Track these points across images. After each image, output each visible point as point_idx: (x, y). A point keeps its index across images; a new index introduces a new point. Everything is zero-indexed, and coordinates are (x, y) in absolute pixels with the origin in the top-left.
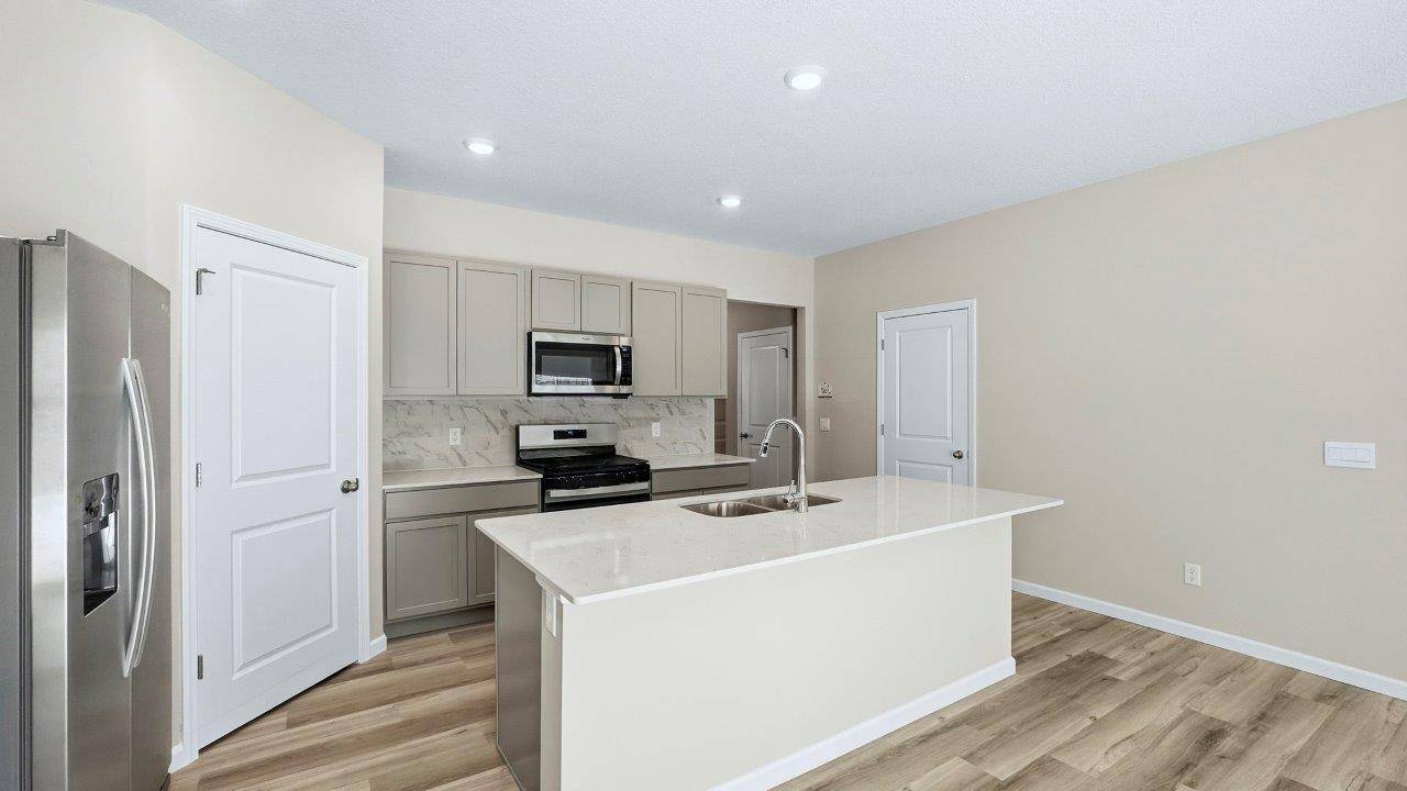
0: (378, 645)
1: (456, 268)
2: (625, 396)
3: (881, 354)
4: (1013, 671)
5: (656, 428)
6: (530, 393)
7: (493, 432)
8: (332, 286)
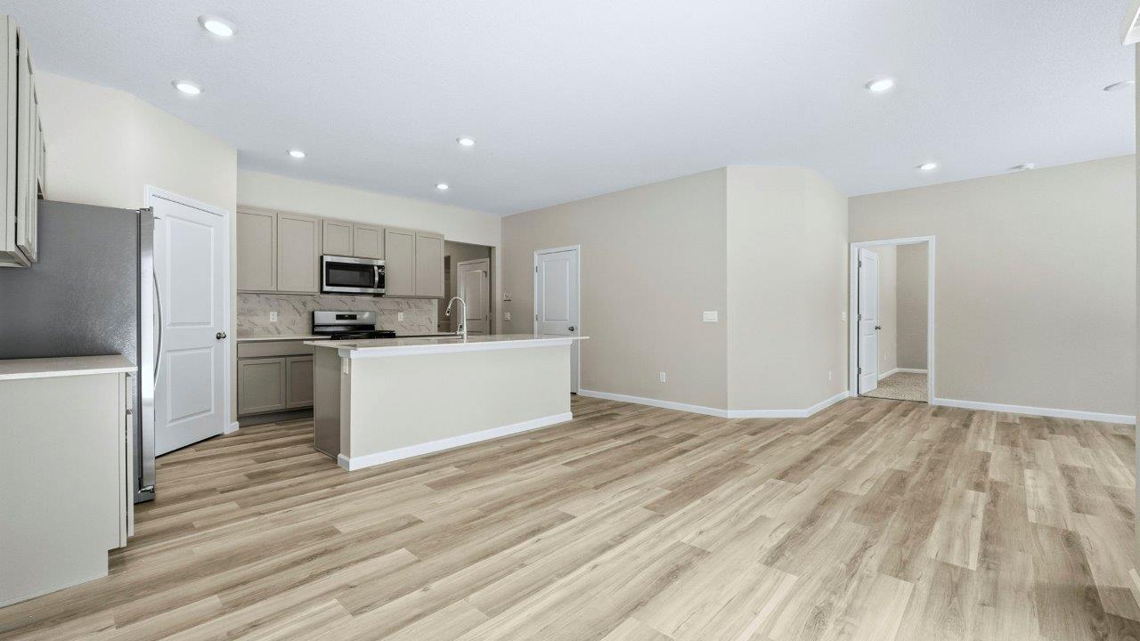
0: (235, 426)
1: (277, 217)
2: (379, 295)
3: (536, 274)
4: (571, 418)
5: (401, 316)
6: (322, 292)
7: (298, 315)
8: (211, 226)
